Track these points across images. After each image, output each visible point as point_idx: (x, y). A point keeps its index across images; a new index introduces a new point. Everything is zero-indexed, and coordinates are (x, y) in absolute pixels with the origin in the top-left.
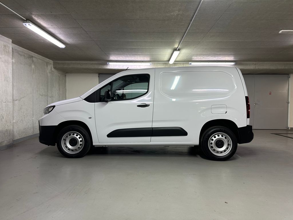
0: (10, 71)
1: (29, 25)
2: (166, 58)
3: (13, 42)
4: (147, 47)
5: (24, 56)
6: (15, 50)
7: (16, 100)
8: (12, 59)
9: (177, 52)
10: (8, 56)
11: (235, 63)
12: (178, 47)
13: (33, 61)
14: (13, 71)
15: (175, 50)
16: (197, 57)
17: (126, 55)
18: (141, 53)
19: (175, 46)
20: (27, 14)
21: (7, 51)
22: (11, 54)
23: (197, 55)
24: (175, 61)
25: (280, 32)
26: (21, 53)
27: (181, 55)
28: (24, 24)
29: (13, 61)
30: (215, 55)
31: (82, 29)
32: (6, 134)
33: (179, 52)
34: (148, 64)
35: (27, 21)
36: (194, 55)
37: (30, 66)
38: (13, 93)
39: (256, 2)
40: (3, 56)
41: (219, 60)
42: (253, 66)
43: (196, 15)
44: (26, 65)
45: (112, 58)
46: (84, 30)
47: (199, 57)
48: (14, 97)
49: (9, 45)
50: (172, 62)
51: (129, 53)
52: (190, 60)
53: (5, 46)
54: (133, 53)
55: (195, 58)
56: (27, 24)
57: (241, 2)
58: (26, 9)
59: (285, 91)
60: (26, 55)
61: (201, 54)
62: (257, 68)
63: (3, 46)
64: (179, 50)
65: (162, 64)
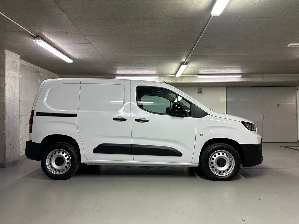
0: (18, 86)
1: (39, 41)
2: (173, 72)
3: (21, 58)
4: (154, 62)
5: (31, 71)
6: (23, 65)
7: (23, 115)
8: (20, 75)
9: (184, 65)
10: (16, 72)
11: (242, 76)
12: (185, 61)
13: (39, 76)
14: (20, 86)
15: (183, 63)
16: (204, 71)
17: (132, 69)
18: (148, 67)
19: (183, 60)
20: (37, 31)
21: (15, 66)
22: (19, 69)
23: (204, 68)
24: (182, 75)
25: (289, 45)
26: (28, 68)
27: (188, 69)
28: (34, 40)
29: (21, 76)
30: (222, 68)
31: (91, 44)
32: (13, 150)
33: (186, 65)
34: (155, 77)
35: (37, 38)
36: (201, 68)
37: (37, 80)
38: (20, 108)
39: (265, 17)
40: (11, 71)
41: (226, 73)
42: (260, 78)
43: (205, 31)
44: (33, 80)
45: (119, 72)
46: (93, 46)
47: (206, 71)
48: (21, 112)
49: (17, 61)
50: (178, 75)
51: (136, 68)
52: (197, 73)
53: (13, 62)
54: (140, 67)
55: (202, 71)
56: (37, 41)
57: (251, 18)
58: (37, 27)
59: (294, 103)
60: (32, 71)
61: (209, 68)
62: (264, 80)
63: (11, 62)
64: (186, 64)
65: (169, 77)
